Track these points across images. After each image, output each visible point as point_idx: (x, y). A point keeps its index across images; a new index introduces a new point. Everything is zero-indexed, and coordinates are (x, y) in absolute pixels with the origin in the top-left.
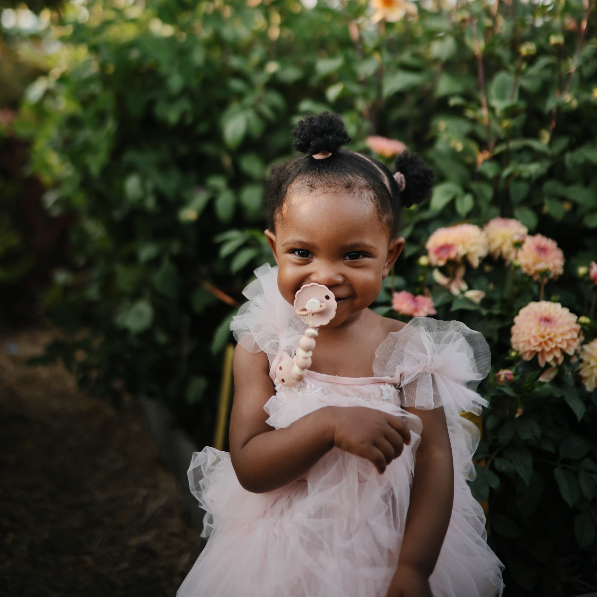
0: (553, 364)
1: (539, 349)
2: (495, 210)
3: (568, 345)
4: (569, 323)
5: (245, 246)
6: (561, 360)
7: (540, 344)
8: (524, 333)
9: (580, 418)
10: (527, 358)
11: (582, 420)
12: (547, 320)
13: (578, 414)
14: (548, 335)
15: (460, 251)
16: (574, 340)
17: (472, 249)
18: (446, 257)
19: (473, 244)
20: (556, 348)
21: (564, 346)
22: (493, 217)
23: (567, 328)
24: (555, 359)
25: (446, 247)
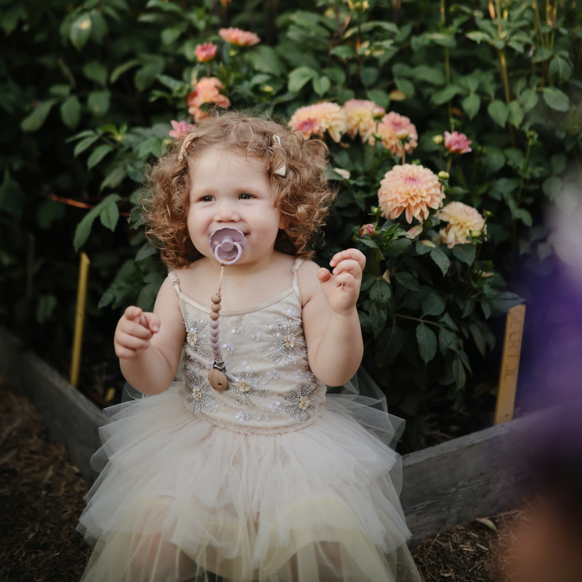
0: (420, 219)
1: (405, 205)
2: (349, 93)
3: (432, 200)
4: (432, 181)
5: (99, 143)
6: (426, 215)
7: (407, 201)
8: (391, 192)
9: (445, 272)
10: (396, 215)
11: (446, 275)
12: (413, 179)
13: (443, 269)
14: (414, 191)
15: (322, 125)
16: (438, 196)
17: (334, 124)
18: (310, 132)
19: (334, 119)
20: (422, 202)
21: (428, 200)
22: (348, 99)
23: (431, 184)
24: (422, 214)
25: (310, 123)
